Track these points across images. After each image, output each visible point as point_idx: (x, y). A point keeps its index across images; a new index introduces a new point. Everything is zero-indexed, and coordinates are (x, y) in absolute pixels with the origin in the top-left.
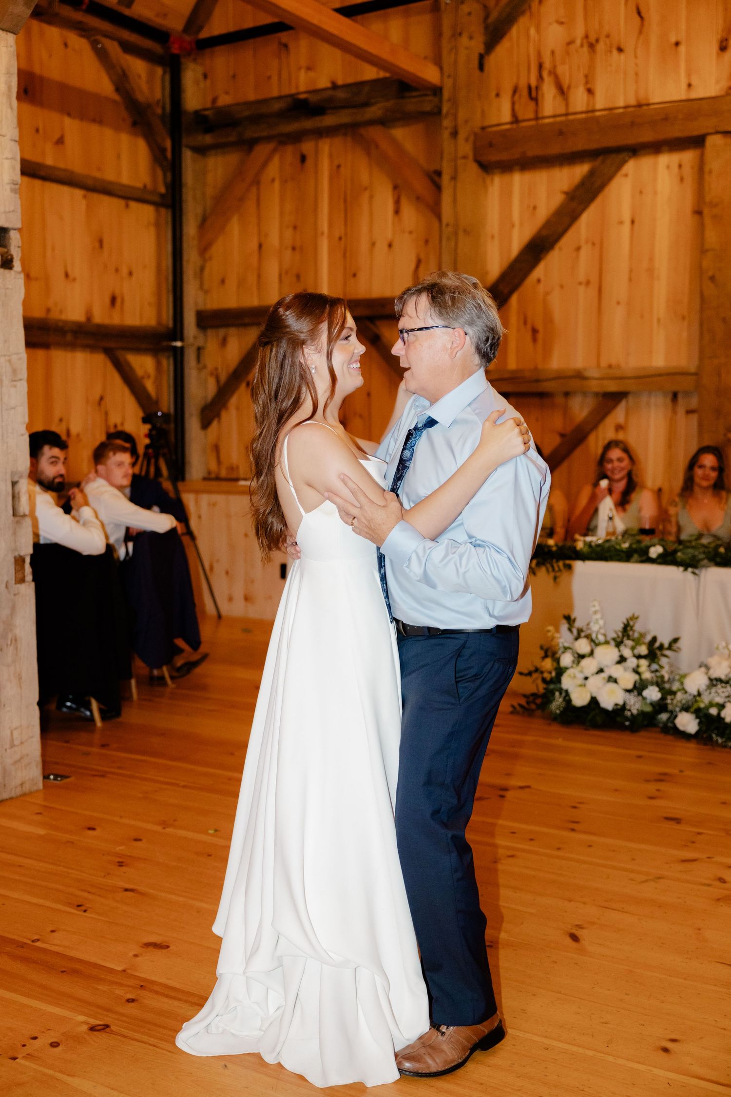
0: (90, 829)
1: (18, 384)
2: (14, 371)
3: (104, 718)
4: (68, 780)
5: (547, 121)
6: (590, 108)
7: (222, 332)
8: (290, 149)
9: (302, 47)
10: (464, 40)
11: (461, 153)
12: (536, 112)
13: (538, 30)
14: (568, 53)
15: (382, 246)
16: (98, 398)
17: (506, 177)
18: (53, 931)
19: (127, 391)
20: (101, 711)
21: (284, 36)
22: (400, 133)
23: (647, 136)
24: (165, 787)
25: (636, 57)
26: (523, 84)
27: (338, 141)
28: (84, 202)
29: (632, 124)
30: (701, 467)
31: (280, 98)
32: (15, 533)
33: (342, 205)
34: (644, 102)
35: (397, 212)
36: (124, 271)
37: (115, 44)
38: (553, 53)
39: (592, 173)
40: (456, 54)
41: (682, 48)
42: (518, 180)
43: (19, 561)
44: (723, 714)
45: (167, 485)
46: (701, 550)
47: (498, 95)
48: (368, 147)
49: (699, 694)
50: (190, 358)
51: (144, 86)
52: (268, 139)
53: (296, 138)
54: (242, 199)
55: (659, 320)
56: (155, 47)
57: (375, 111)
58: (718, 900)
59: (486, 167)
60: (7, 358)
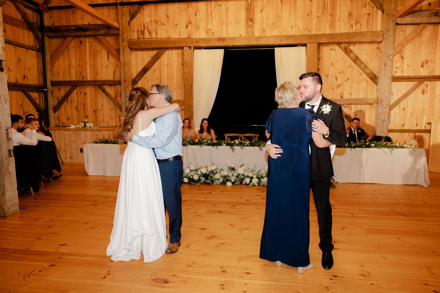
0: (37, 220)
1: (7, 103)
2: (5, 99)
3: (34, 192)
4: (27, 209)
5: (146, 39)
6: (157, 38)
7: (59, 87)
8: (77, 39)
9: (79, 13)
10: (125, 17)
11: (125, 45)
12: (144, 37)
13: (143, 16)
14: (151, 24)
15: (104, 67)
16: (21, 104)
17: (137, 52)
18: (32, 246)
19: (30, 102)
20: (33, 190)
21: (74, 9)
22: (108, 38)
23: (170, 46)
24: (56, 207)
25: (167, 27)
26: (140, 30)
27: (91, 39)
28: (13, 49)
29: (167, 42)
30: (186, 123)
31: (74, 26)
32: (8, 144)
33: (93, 56)
34: (169, 38)
35: (108, 58)
36: (28, 69)
37: (22, 5)
38: (147, 23)
39: (157, 53)
40: (123, 20)
41: (177, 26)
42: (140, 53)
43: (9, 151)
44: (193, 178)
45: (45, 128)
46: (187, 142)
47: (133, 32)
48: (100, 41)
49: (188, 174)
50: (49, 93)
51: (31, 18)
52: (71, 36)
53: (79, 37)
54: (63, 51)
55: (174, 89)
56: (35, 8)
57: (101, 32)
58: (195, 216)
59: (131, 49)
60: (3, 96)
